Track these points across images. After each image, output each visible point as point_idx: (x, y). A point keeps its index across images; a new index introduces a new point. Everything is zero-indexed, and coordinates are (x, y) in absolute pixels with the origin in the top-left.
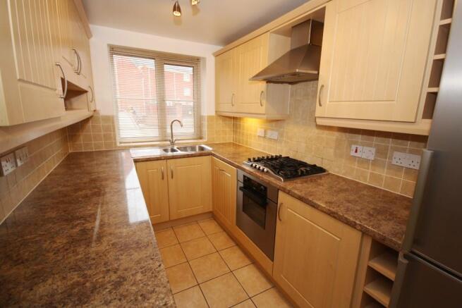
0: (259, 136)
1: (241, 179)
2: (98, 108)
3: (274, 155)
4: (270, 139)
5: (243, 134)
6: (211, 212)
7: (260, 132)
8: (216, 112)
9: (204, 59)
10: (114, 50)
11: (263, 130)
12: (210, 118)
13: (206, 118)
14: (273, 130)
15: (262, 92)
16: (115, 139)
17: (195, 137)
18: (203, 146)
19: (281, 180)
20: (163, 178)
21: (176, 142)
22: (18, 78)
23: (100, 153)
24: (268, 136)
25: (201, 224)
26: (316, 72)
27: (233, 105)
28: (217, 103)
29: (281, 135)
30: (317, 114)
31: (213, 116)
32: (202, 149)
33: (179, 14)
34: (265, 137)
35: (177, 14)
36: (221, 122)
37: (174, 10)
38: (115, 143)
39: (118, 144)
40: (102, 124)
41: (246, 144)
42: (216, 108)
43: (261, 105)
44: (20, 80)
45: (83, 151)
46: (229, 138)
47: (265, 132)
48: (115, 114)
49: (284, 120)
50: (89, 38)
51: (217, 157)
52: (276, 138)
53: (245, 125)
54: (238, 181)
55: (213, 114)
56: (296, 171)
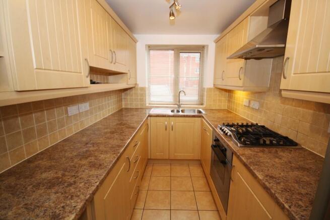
0: (245, 105)
2: (138, 83)
3: (255, 123)
4: (253, 109)
5: (234, 103)
6: (199, 160)
7: (246, 102)
8: (214, 85)
9: (208, 46)
10: (150, 48)
11: (248, 101)
12: (210, 89)
13: (206, 89)
14: (255, 101)
15: (241, 68)
16: (145, 102)
17: (198, 103)
18: (201, 110)
19: (237, 145)
20: (166, 130)
21: (182, 106)
22: (35, 67)
23: (137, 109)
24: (251, 106)
25: (190, 167)
26: (283, 46)
27: (223, 80)
28: (215, 78)
29: (262, 105)
30: (282, 87)
31: (212, 88)
32: (200, 112)
33: (174, 18)
34: (249, 107)
35: (172, 18)
36: (217, 92)
37: (170, 16)
38: (145, 104)
39: (147, 105)
40: (139, 92)
41: (236, 112)
42: (214, 83)
43: (240, 79)
44: (36, 69)
45: (129, 107)
46: (224, 105)
47: (249, 102)
48: (147, 86)
49: (264, 92)
50: (136, 43)
52: (257, 108)
53: (236, 95)
55: (212, 86)
56: (258, 139)
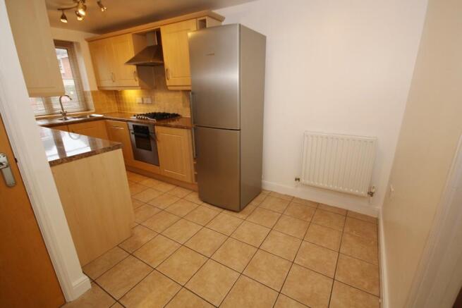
0: (139, 103)
1: (131, 128)
4: (147, 104)
5: (126, 103)
7: (139, 100)
8: (98, 87)
9: (77, 43)
12: (94, 93)
13: (90, 93)
14: (148, 97)
17: (82, 109)
18: (93, 115)
24: (145, 102)
26: (163, 62)
27: (113, 81)
28: (98, 80)
29: (153, 100)
30: (168, 84)
31: (97, 92)
34: (143, 103)
36: (104, 96)
42: (97, 85)
43: (136, 81)
47: (142, 99)
51: (110, 119)
52: (151, 103)
54: (129, 130)
55: (96, 89)
